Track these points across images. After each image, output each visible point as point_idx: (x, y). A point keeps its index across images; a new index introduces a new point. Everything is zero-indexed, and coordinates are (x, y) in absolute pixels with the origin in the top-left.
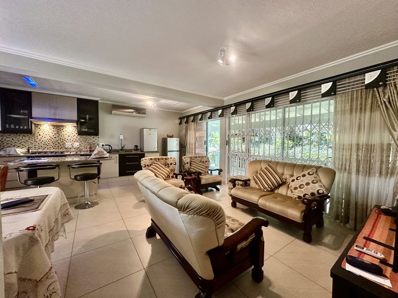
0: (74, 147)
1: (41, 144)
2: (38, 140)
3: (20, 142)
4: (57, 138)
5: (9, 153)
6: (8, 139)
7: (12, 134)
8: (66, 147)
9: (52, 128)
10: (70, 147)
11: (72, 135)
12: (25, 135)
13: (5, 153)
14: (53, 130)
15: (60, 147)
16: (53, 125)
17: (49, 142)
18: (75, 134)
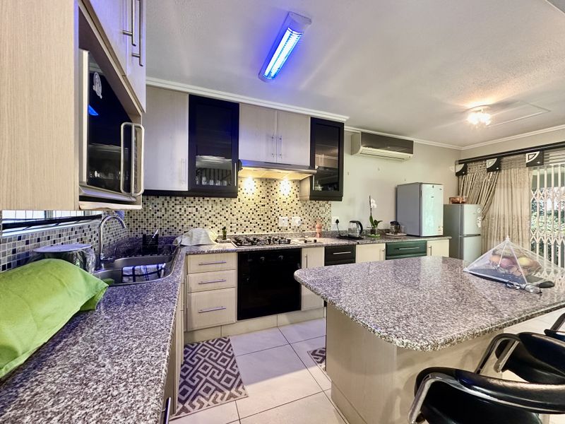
0: (292, 225)
1: (241, 221)
2: (235, 211)
3: (208, 216)
4: (267, 206)
5: (198, 240)
6: (190, 210)
7: (197, 198)
8: (280, 225)
9: (258, 183)
10: (286, 225)
11: (289, 201)
12: (216, 199)
13: (191, 240)
14: (260, 189)
15: (270, 227)
16: (261, 179)
17: (253, 217)
18: (294, 197)
